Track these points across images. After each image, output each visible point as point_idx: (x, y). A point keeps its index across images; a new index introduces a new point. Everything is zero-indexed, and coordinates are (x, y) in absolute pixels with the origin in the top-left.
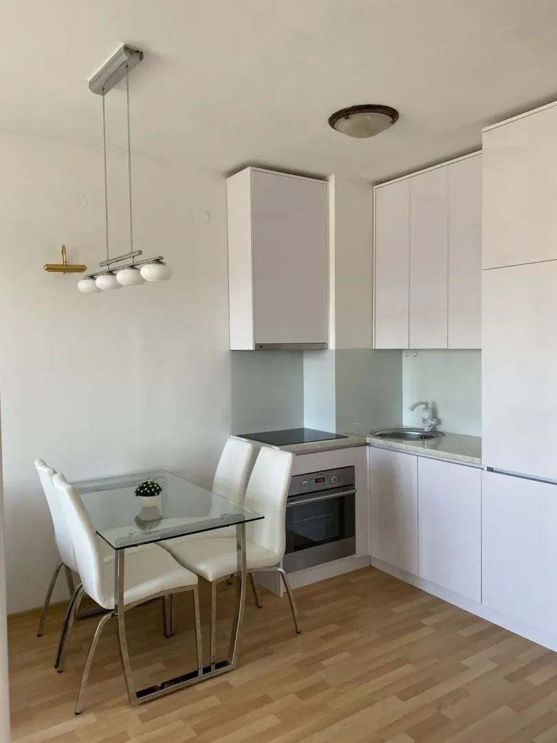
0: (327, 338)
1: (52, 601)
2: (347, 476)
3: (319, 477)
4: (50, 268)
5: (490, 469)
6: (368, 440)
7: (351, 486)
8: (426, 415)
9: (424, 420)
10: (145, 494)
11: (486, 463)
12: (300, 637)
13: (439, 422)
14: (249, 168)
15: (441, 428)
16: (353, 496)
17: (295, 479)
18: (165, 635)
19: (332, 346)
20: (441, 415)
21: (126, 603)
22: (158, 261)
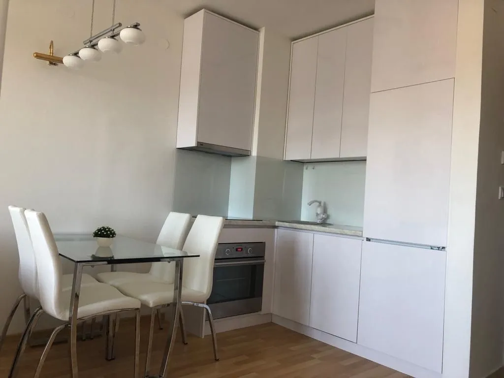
0: (251, 148)
1: (9, 333)
2: (258, 250)
3: (239, 247)
4: (39, 56)
5: (368, 240)
6: (277, 223)
7: (262, 257)
8: (319, 211)
9: (317, 215)
10: (102, 235)
11: (366, 235)
12: (217, 363)
13: (328, 217)
14: (203, 11)
15: (328, 221)
16: (262, 265)
17: (221, 246)
18: (107, 359)
19: (254, 153)
20: (330, 211)
21: (79, 316)
22: (136, 26)
